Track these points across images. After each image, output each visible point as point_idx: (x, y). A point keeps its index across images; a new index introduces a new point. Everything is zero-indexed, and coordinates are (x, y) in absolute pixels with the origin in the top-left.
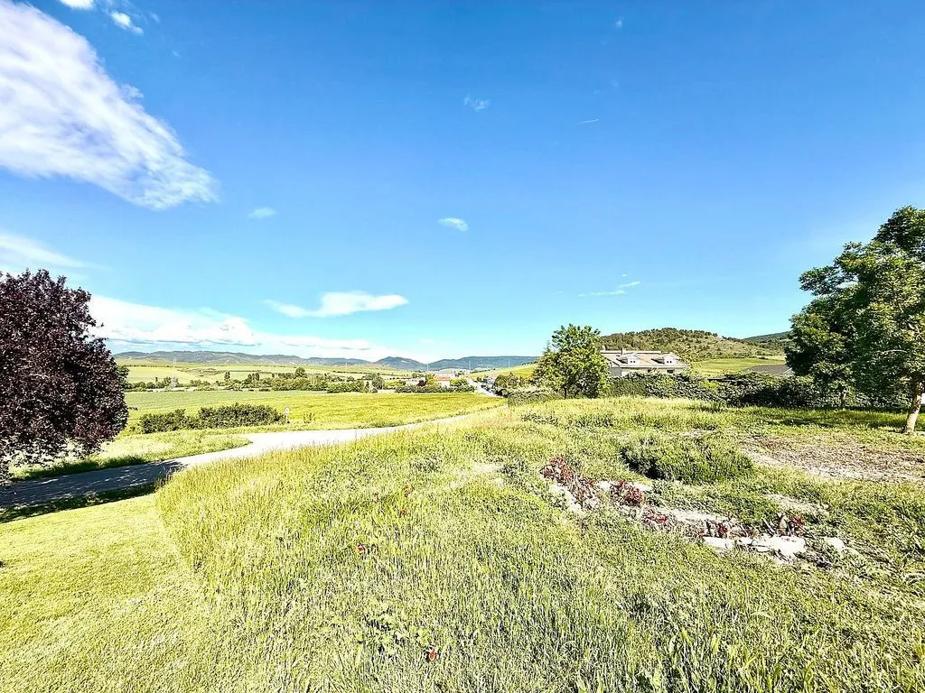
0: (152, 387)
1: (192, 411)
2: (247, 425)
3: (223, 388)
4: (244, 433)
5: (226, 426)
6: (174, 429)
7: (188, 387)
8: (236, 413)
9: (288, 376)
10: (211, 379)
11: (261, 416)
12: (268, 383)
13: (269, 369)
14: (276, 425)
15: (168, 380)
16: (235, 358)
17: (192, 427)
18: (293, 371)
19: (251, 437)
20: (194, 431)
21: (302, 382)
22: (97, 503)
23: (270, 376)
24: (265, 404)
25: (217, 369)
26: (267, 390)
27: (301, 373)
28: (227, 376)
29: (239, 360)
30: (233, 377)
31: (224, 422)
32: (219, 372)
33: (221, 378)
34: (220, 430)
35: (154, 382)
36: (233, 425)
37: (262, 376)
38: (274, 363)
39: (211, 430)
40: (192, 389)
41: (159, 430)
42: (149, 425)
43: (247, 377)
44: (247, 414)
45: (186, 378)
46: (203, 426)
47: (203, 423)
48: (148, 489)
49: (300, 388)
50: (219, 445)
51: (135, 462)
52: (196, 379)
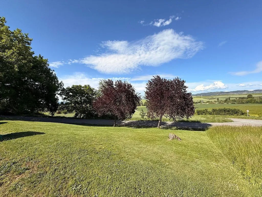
0: (197, 103)
1: (210, 110)
2: (229, 115)
3: (217, 103)
4: (229, 118)
5: (222, 115)
6: (205, 114)
7: (206, 103)
8: (225, 111)
9: (243, 98)
10: (213, 101)
11: (235, 113)
12: (235, 101)
13: (234, 96)
14: (242, 116)
15: (200, 101)
16: (219, 93)
17: (210, 114)
18: (246, 96)
19: (232, 119)
20: (211, 115)
21: (251, 100)
22: (192, 130)
23: (235, 99)
24: (237, 108)
25: (214, 97)
26: (235, 104)
27: (250, 96)
28: (218, 99)
29: (221, 94)
30: (220, 99)
31: (221, 113)
32: (215, 98)
33: (216, 100)
34: (220, 116)
35: (197, 102)
36: (224, 115)
37: (231, 99)
38: (236, 94)
39: (216, 116)
40: (207, 103)
41: (201, 114)
42: (199, 113)
43: (225, 99)
44: (229, 111)
45: (205, 100)
46: (213, 114)
47: (213, 113)
48: (203, 130)
49: (251, 102)
50: (221, 120)
51: (198, 122)
52: (208, 100)
